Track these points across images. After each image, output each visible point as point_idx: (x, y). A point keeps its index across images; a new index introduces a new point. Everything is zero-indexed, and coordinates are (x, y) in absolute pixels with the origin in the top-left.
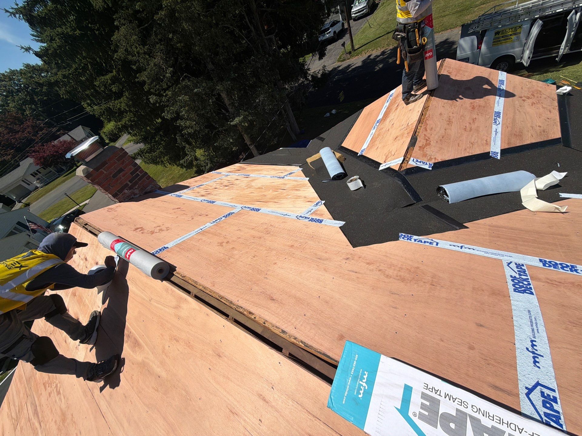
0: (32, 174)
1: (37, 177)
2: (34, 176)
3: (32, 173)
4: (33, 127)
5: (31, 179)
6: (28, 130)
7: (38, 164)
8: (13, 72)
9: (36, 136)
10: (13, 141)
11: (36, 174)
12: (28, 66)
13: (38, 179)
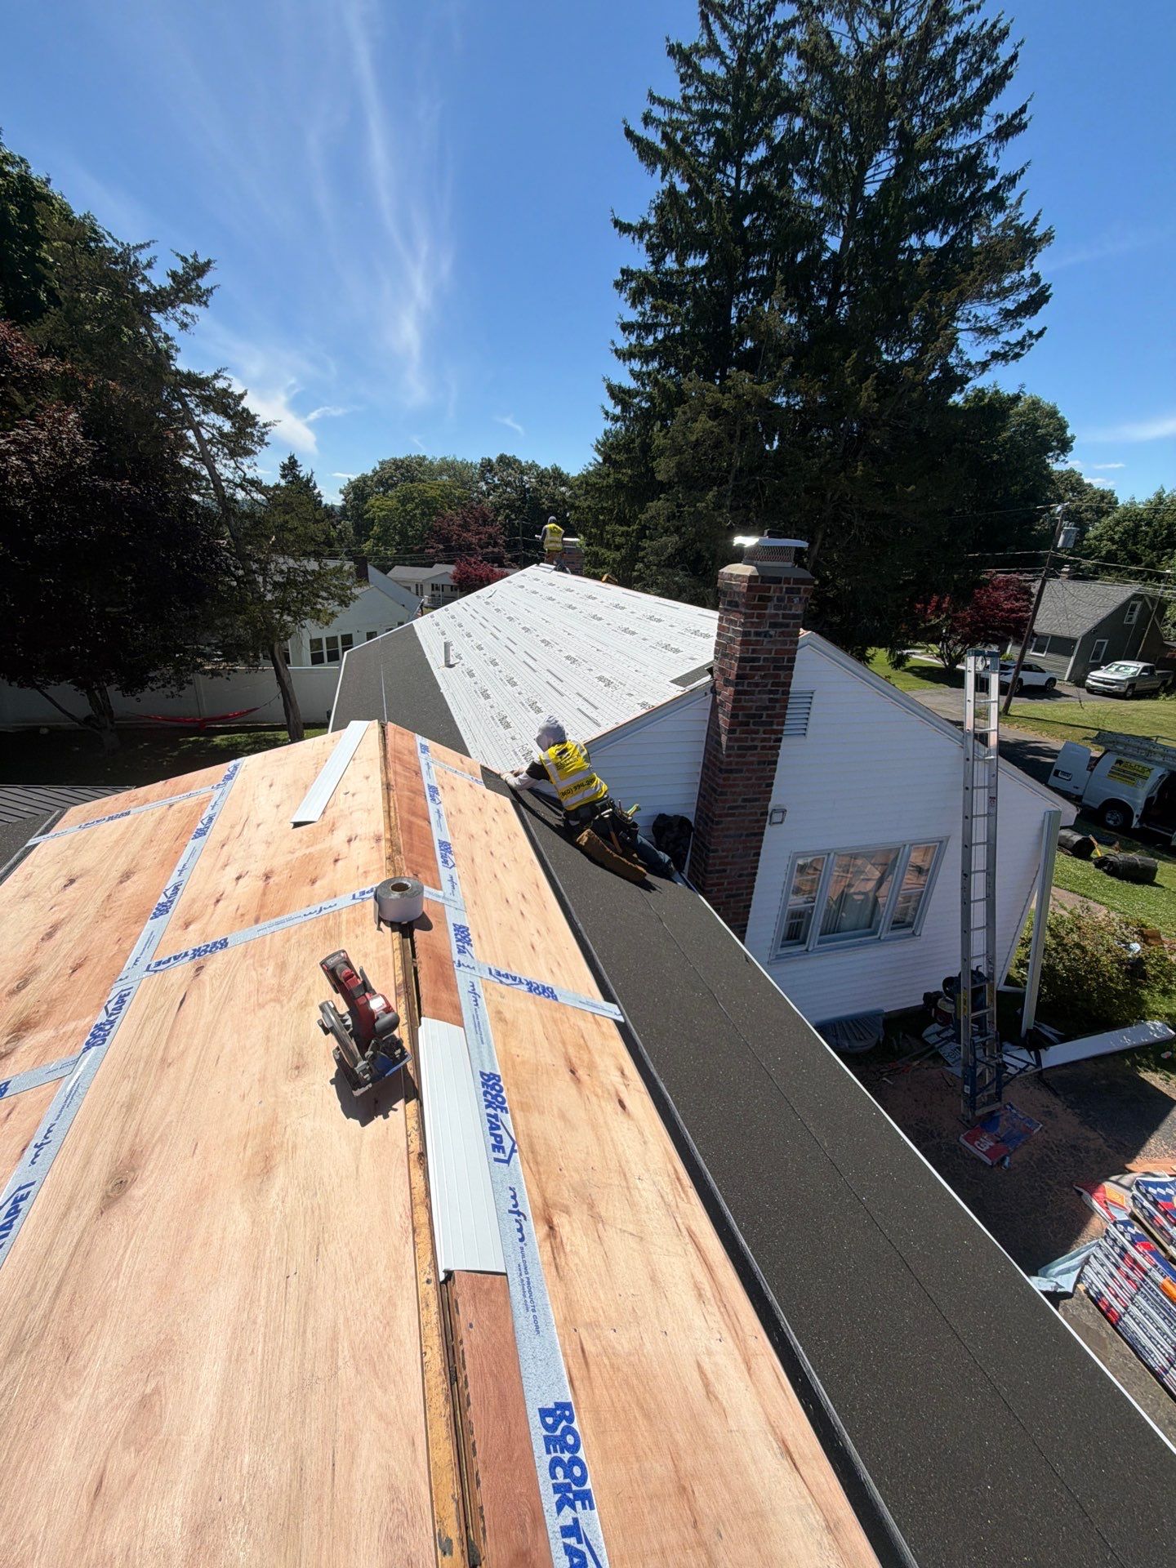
0: (433, 585)
1: (435, 592)
2: (433, 590)
3: (434, 582)
4: (490, 536)
5: (427, 589)
6: (483, 537)
7: (455, 578)
8: (533, 466)
9: (482, 548)
10: (455, 537)
11: (437, 589)
12: (556, 470)
13: (433, 595)
